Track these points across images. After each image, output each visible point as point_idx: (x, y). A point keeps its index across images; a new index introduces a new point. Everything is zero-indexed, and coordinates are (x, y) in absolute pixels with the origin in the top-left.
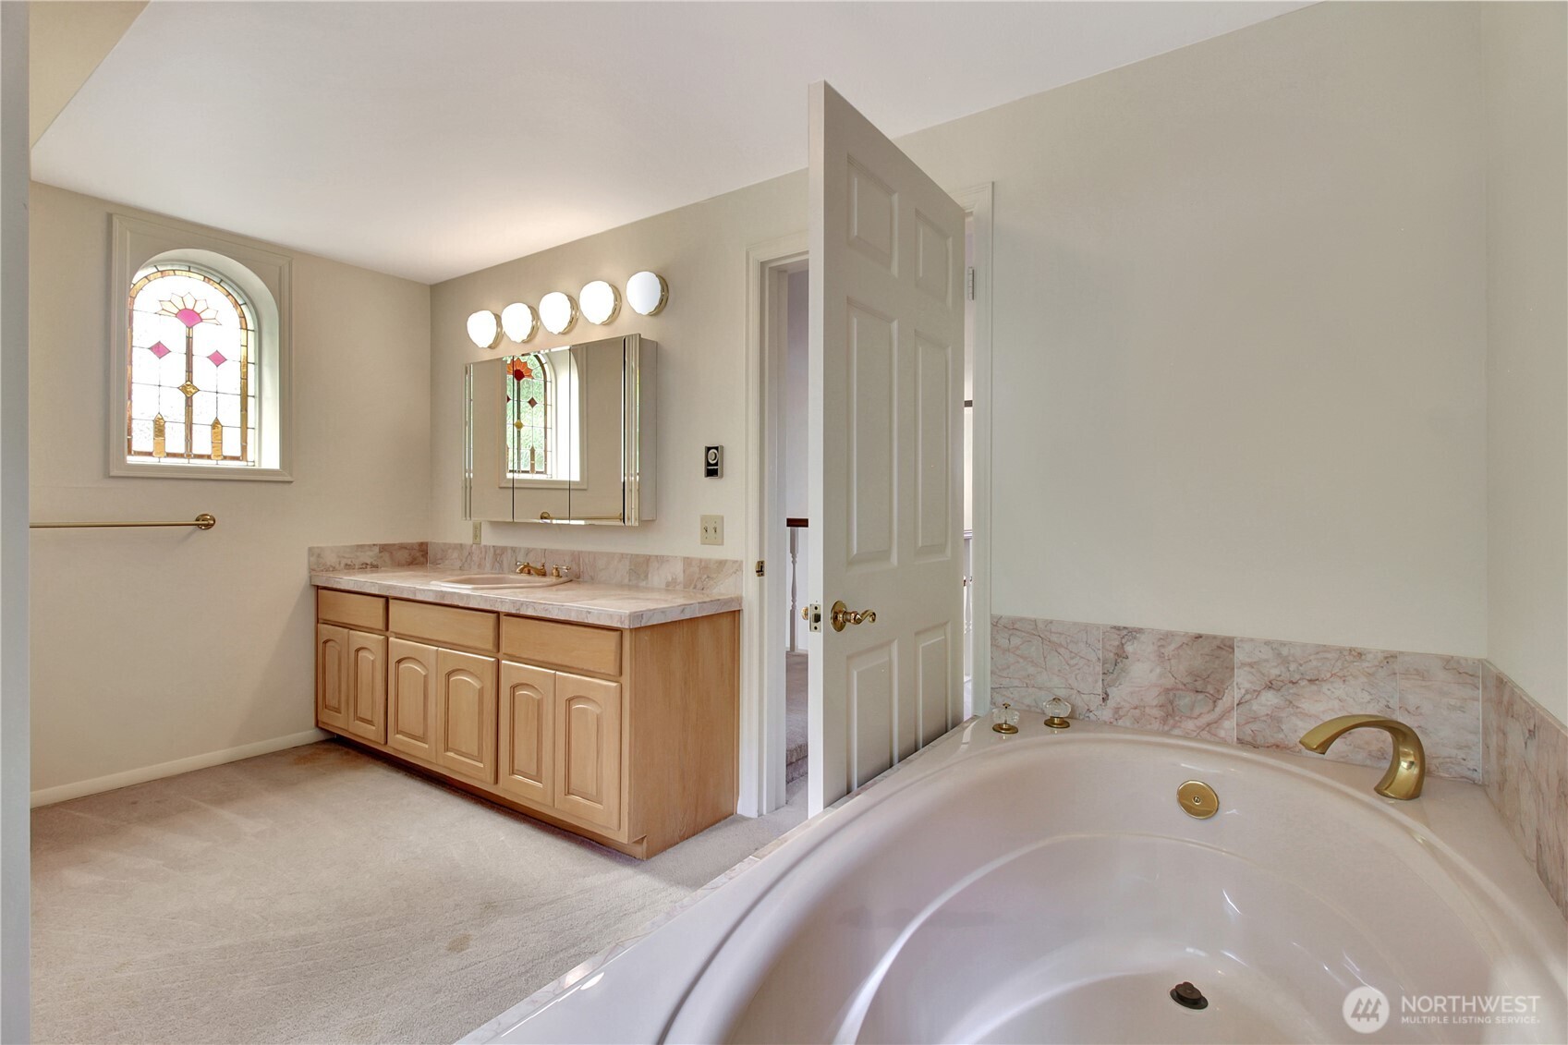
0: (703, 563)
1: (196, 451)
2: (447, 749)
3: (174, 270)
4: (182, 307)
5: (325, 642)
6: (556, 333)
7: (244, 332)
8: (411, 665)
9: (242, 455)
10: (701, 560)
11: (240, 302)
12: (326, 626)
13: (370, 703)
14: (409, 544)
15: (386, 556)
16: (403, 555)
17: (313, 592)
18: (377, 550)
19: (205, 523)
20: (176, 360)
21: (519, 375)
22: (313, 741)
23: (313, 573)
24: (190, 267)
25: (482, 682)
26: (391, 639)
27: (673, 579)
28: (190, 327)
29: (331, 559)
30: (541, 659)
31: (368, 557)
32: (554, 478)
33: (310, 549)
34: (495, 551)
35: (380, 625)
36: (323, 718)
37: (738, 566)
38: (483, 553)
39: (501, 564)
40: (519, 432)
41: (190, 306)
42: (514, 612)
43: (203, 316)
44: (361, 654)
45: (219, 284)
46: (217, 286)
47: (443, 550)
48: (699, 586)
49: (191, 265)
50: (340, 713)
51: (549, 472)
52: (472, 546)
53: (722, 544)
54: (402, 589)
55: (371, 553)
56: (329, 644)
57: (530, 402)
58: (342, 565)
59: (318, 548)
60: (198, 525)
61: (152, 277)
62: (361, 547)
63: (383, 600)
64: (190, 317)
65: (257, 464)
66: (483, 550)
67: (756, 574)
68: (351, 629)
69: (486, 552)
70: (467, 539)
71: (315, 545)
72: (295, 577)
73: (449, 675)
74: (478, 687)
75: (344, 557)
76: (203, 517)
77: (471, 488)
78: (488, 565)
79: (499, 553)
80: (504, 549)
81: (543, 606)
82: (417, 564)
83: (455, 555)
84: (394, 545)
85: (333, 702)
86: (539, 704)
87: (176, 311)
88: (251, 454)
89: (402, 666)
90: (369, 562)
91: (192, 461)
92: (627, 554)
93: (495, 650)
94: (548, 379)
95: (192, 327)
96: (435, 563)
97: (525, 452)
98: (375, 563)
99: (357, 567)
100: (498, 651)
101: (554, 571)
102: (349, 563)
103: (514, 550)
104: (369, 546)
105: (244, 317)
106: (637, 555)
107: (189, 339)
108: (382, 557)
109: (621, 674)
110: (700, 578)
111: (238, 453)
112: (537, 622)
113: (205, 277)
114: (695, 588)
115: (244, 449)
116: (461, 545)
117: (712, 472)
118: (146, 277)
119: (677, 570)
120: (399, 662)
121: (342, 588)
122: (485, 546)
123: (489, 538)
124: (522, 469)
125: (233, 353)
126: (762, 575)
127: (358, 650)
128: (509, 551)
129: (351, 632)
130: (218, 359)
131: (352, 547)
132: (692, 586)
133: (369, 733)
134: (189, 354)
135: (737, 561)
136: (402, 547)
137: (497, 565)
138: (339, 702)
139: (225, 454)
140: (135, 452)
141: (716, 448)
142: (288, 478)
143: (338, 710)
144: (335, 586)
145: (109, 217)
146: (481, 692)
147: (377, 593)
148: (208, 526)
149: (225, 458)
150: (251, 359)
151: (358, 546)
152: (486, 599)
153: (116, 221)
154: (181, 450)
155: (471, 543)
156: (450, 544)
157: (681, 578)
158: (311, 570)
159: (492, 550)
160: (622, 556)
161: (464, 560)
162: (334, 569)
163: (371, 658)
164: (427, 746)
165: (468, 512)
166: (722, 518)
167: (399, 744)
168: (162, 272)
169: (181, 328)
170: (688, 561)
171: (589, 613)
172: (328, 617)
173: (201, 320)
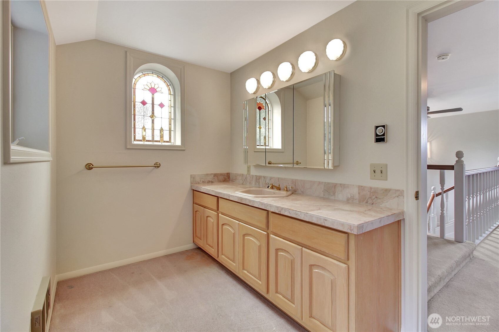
0: (373, 190)
1: (155, 139)
2: (244, 269)
3: (148, 74)
4: (150, 87)
5: (196, 211)
6: (285, 81)
7: (170, 95)
8: (228, 228)
9: (170, 141)
10: (371, 188)
11: (169, 85)
12: (196, 205)
13: (212, 239)
14: (223, 173)
15: (216, 178)
16: (221, 178)
17: (192, 191)
18: (213, 176)
19: (157, 166)
20: (149, 106)
21: (260, 108)
22: (192, 248)
23: (192, 184)
24: (153, 72)
25: (260, 243)
26: (220, 215)
27: (351, 196)
28: (153, 94)
29: (198, 179)
30: (293, 239)
31: (210, 178)
32: (272, 148)
33: (191, 175)
34: (256, 178)
35: (215, 208)
36: (196, 240)
37: (400, 194)
38: (251, 178)
39: (259, 183)
40: (260, 130)
41: (153, 87)
42: (277, 212)
43: (157, 90)
44: (209, 218)
45: (162, 78)
46: (161, 79)
47: (236, 176)
48: (370, 201)
49: (153, 71)
50: (201, 240)
51: (270, 146)
52: (247, 175)
53: (386, 180)
54: (224, 194)
55: (211, 177)
56: (197, 212)
57: (263, 119)
58: (201, 181)
59: (193, 175)
60: (155, 167)
61: (141, 76)
62: (208, 174)
63: (217, 198)
64: (153, 91)
65: (174, 144)
66: (251, 177)
67: (415, 199)
68: (205, 208)
69: (253, 178)
70: (245, 172)
71: (192, 174)
72: (187, 186)
73: (244, 235)
74: (259, 245)
75: (202, 179)
76: (156, 164)
77: (247, 152)
78: (254, 183)
79: (258, 179)
80: (260, 177)
81: (294, 212)
82: (226, 181)
83: (240, 178)
84: (219, 174)
85: (199, 235)
86: (292, 262)
87: (149, 88)
88: (172, 141)
89: (224, 227)
90: (210, 181)
91: (154, 143)
92: (322, 182)
93: (267, 229)
94: (270, 110)
95: (154, 94)
96: (233, 181)
97: (262, 138)
98: (212, 181)
99: (206, 182)
100: (268, 229)
101: (285, 188)
102: (204, 181)
103: (264, 177)
104: (210, 174)
105: (170, 90)
106: (328, 183)
107: (153, 98)
108: (214, 179)
109: (348, 259)
110: (371, 198)
111: (168, 140)
112: (290, 219)
113: (158, 76)
114: (367, 202)
115: (170, 138)
116: (242, 174)
117: (380, 139)
118: (139, 76)
119: (355, 191)
120: (223, 225)
121: (202, 191)
122: (252, 175)
123: (254, 172)
124: (261, 145)
125: (166, 103)
126: (418, 199)
127: (207, 217)
128: (263, 178)
129: (205, 209)
130: (162, 105)
131: (204, 175)
132: (365, 201)
133: (212, 251)
134: (153, 104)
135: (399, 190)
136: (221, 175)
137: (257, 183)
138: (201, 236)
139: (164, 140)
140: (136, 140)
141: (384, 126)
142: (183, 149)
143: (200, 239)
144: (199, 190)
145: (126, 52)
146: (260, 247)
147: (214, 195)
148: (158, 167)
149: (164, 142)
150: (172, 105)
151: (207, 174)
152: (262, 204)
153: (128, 54)
154: (151, 139)
155: (246, 173)
156: (238, 174)
157: (357, 196)
158: (191, 183)
159: (255, 177)
160: (320, 183)
161: (244, 180)
162: (199, 183)
163: (212, 220)
164: (235, 264)
165: (246, 161)
166: (387, 165)
167: (222, 259)
168: (144, 74)
169: (150, 94)
170: (361, 188)
171: (326, 220)
172: (197, 202)
173: (157, 92)
